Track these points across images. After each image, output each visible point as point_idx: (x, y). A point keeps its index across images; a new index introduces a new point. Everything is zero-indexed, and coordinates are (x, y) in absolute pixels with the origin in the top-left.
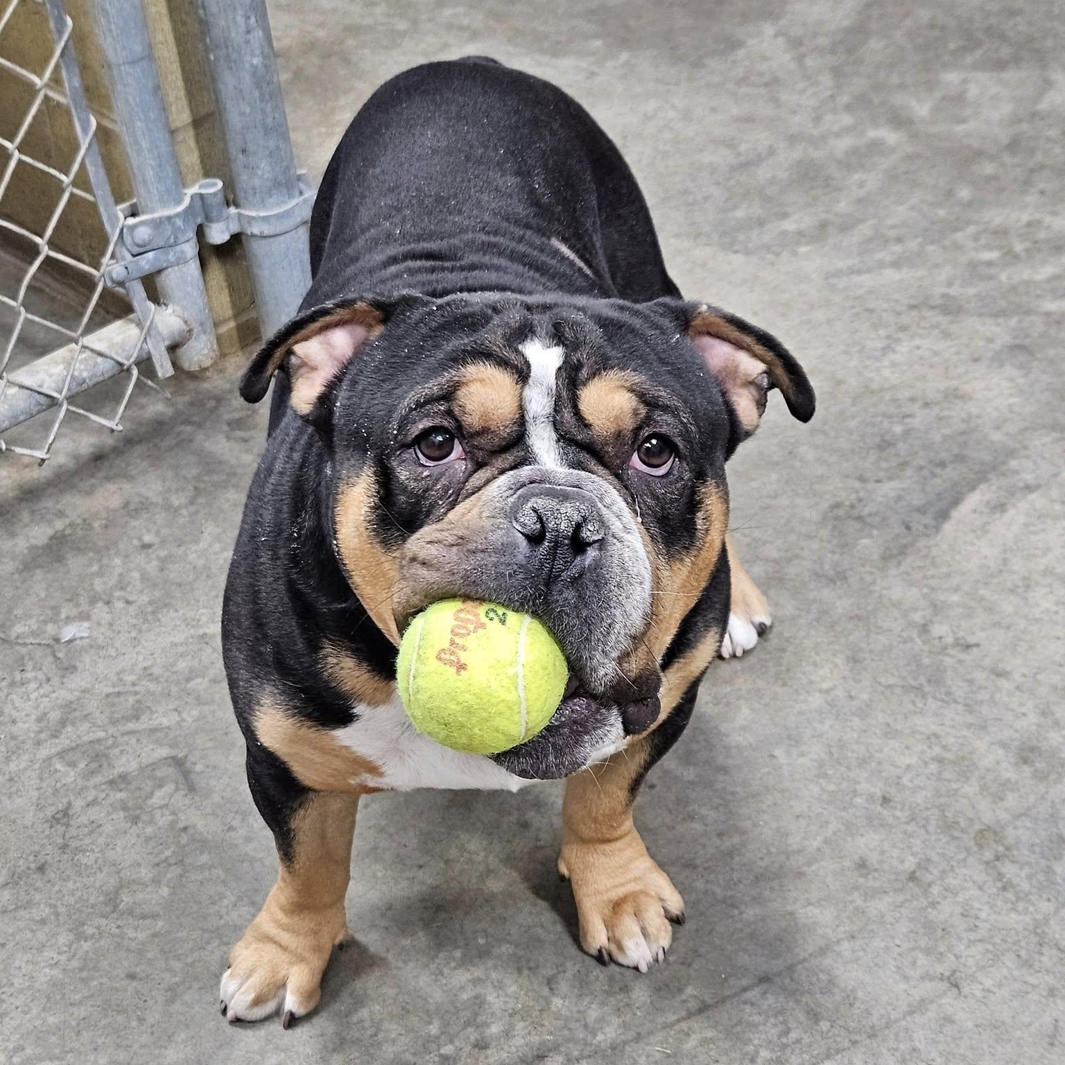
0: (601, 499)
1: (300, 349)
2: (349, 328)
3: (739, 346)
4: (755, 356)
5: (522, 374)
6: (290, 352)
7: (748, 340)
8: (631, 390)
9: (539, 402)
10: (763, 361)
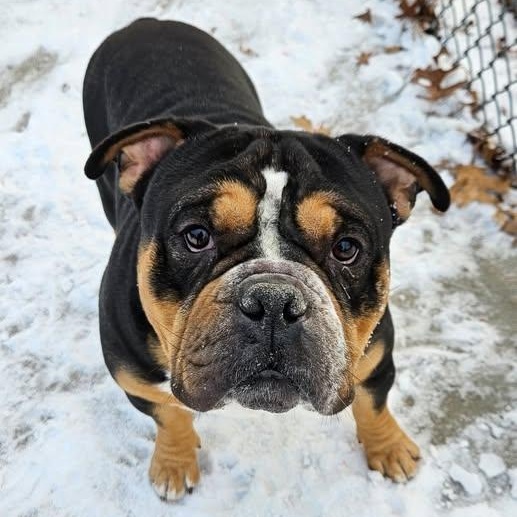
0: (306, 282)
1: (127, 150)
2: (161, 138)
3: (399, 164)
4: (410, 171)
5: (260, 192)
6: (121, 152)
7: (404, 161)
8: (333, 206)
9: (268, 211)
10: (415, 174)
